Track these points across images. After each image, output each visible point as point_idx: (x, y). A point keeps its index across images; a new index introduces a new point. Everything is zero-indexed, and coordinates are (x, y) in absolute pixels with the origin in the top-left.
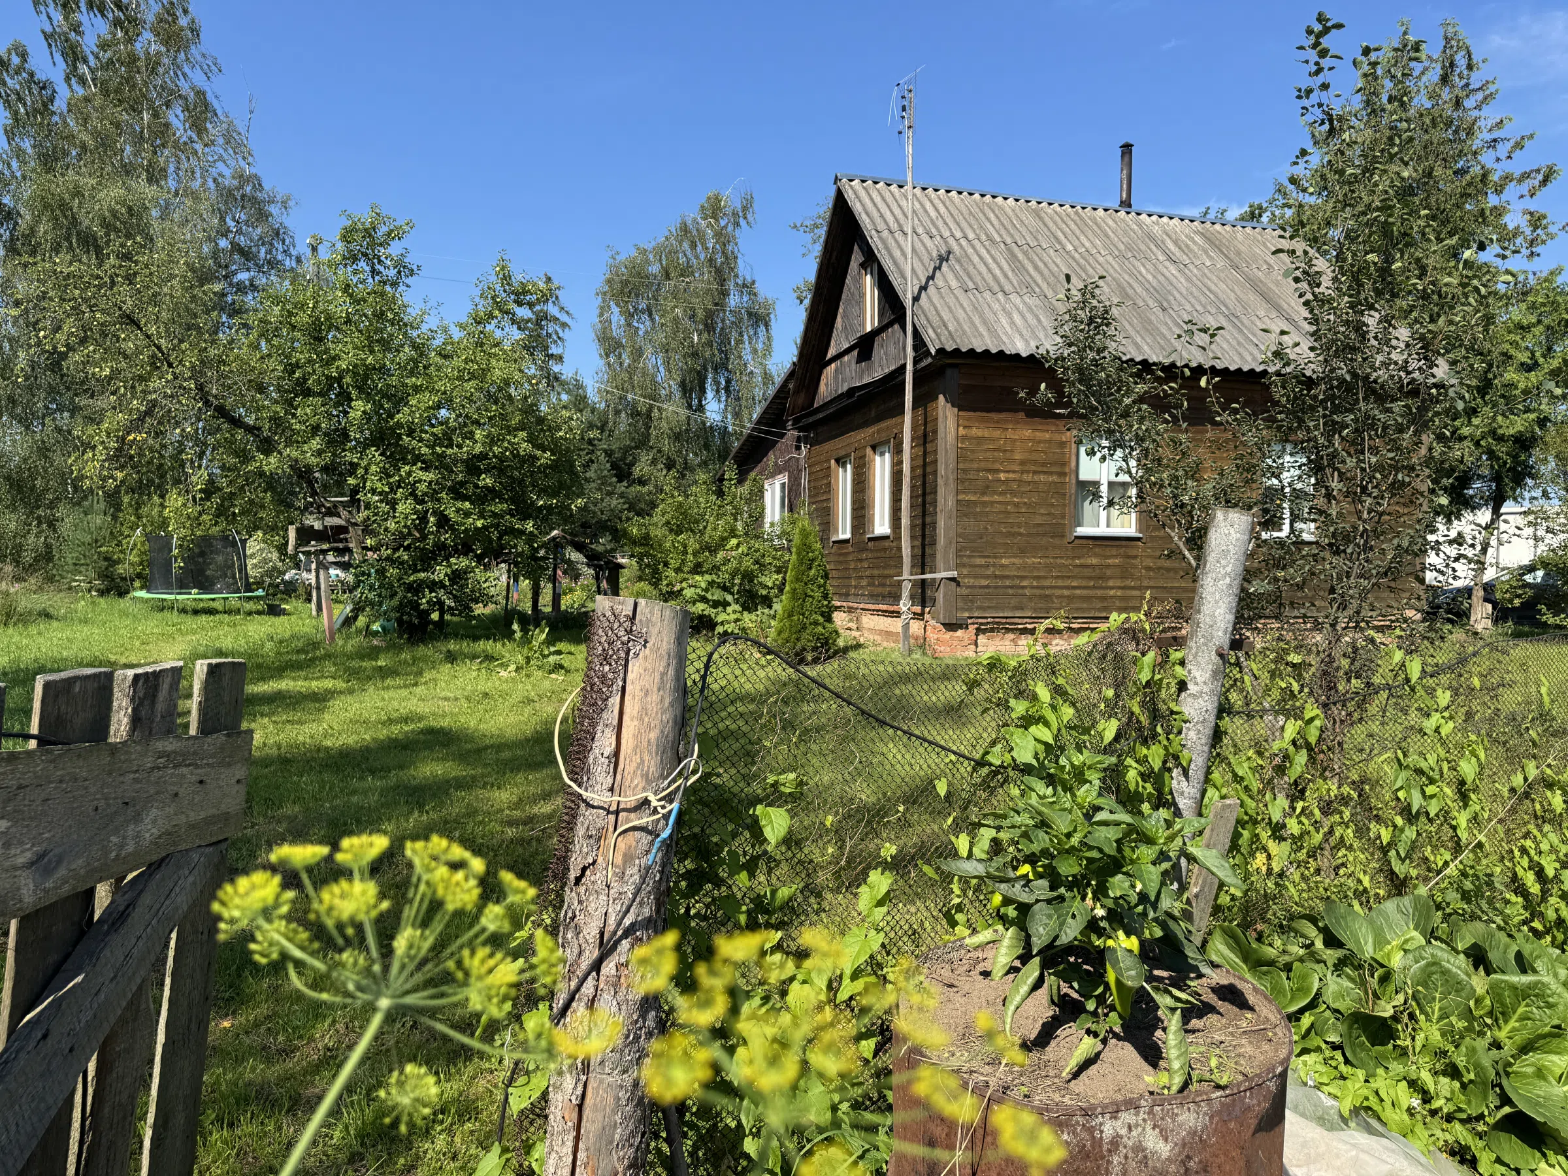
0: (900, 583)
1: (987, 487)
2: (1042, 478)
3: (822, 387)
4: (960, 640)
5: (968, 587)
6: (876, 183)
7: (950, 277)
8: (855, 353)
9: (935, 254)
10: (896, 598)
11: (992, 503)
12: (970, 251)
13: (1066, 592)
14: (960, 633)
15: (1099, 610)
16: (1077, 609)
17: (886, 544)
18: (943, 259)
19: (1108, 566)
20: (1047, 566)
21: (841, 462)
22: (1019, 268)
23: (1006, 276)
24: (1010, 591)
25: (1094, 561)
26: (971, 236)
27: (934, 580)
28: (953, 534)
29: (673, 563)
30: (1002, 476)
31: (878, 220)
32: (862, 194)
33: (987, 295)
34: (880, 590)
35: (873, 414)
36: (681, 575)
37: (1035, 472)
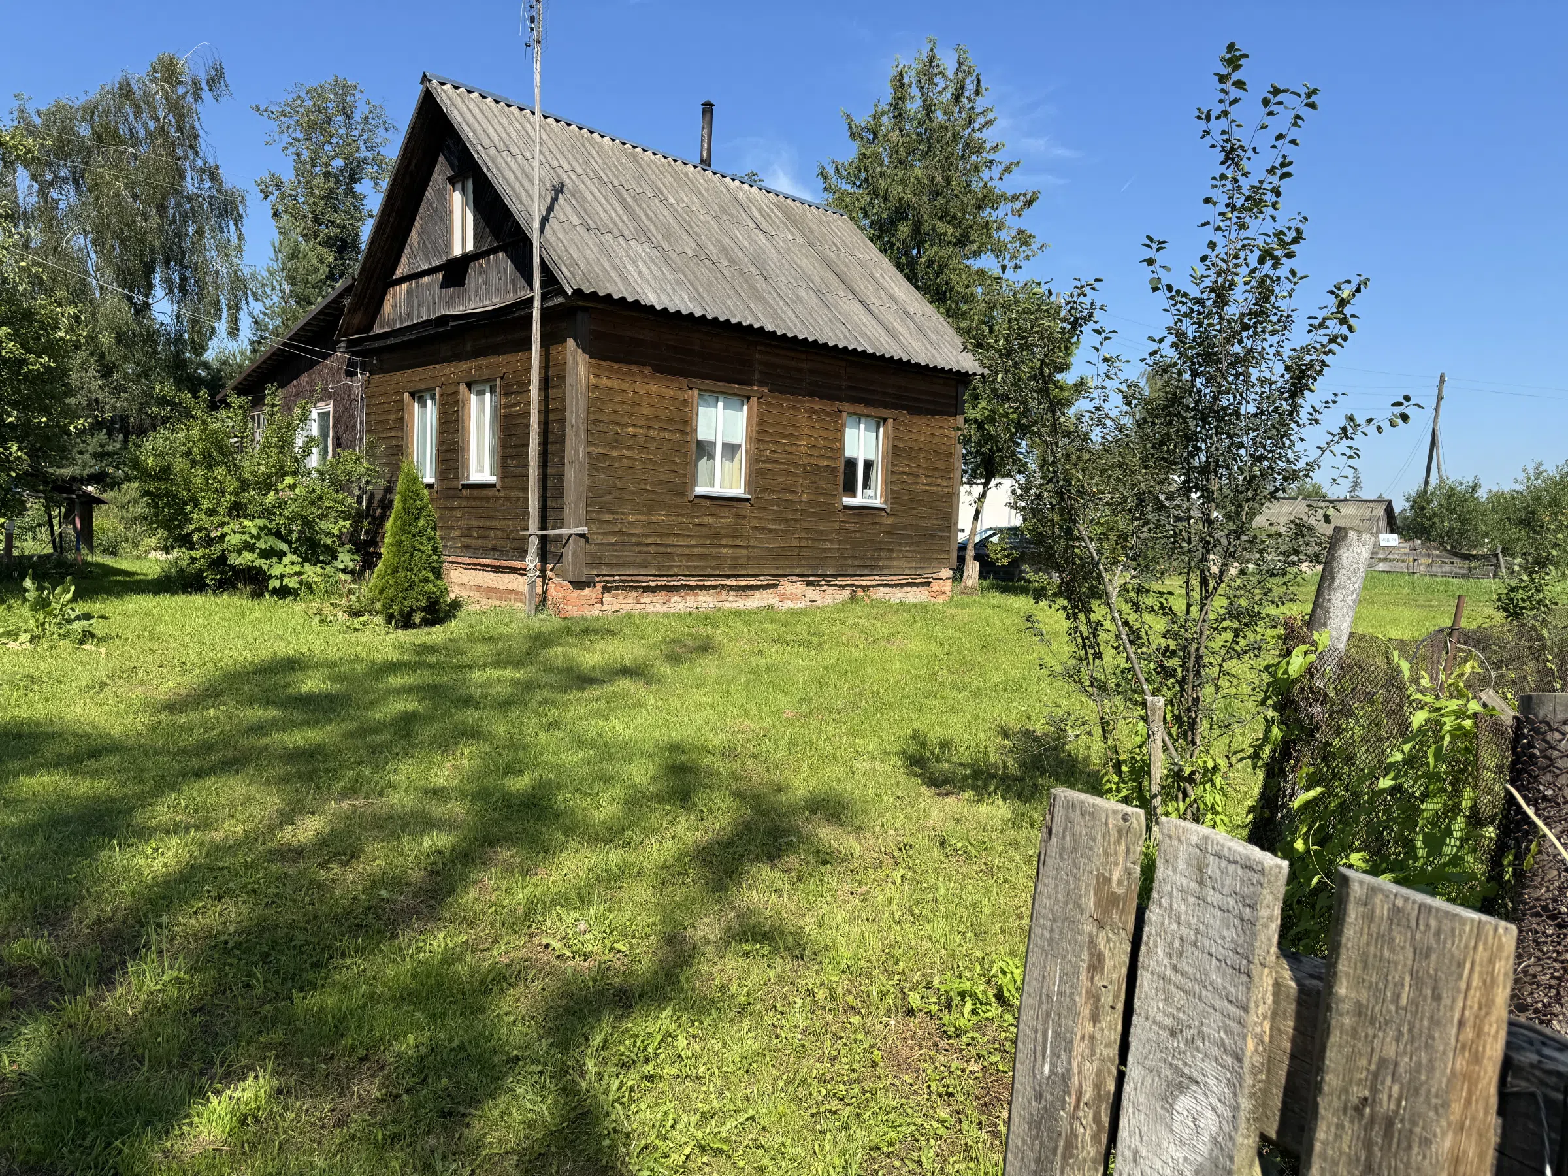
0: (525, 539)
1: (617, 441)
2: (667, 435)
3: (387, 308)
4: (587, 598)
5: (597, 544)
6: (470, 92)
7: (569, 210)
8: (440, 276)
9: (548, 184)
10: (522, 554)
11: (621, 457)
12: (582, 186)
13: (686, 551)
14: (587, 591)
15: (714, 568)
16: (696, 567)
17: (490, 492)
18: (559, 189)
19: (722, 526)
20: (669, 524)
21: (418, 396)
22: (631, 214)
23: (623, 221)
24: (637, 549)
25: (710, 520)
26: (579, 170)
27: (561, 536)
28: (583, 488)
29: (205, 504)
30: (630, 430)
31: (482, 135)
32: (459, 102)
33: (609, 237)
34: (479, 542)
35: (469, 347)
36: (217, 519)
37: (661, 429)
